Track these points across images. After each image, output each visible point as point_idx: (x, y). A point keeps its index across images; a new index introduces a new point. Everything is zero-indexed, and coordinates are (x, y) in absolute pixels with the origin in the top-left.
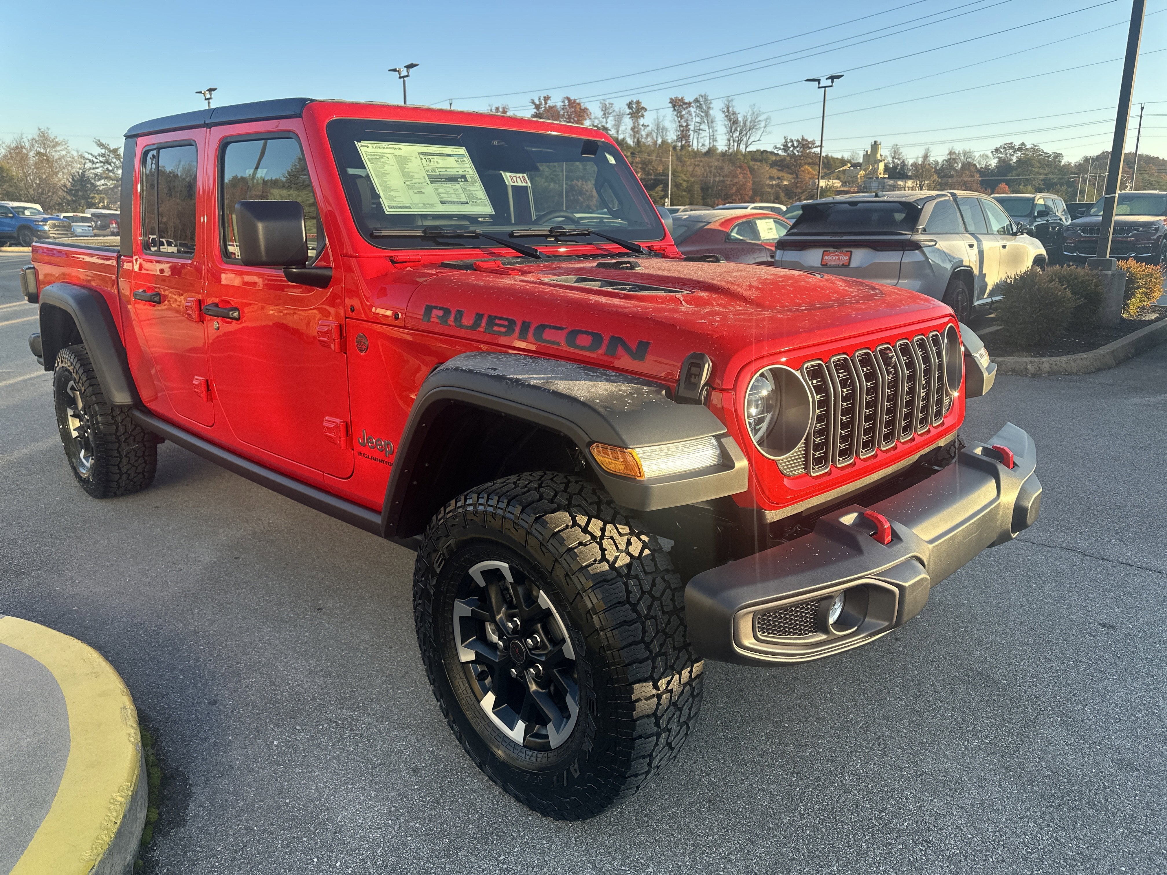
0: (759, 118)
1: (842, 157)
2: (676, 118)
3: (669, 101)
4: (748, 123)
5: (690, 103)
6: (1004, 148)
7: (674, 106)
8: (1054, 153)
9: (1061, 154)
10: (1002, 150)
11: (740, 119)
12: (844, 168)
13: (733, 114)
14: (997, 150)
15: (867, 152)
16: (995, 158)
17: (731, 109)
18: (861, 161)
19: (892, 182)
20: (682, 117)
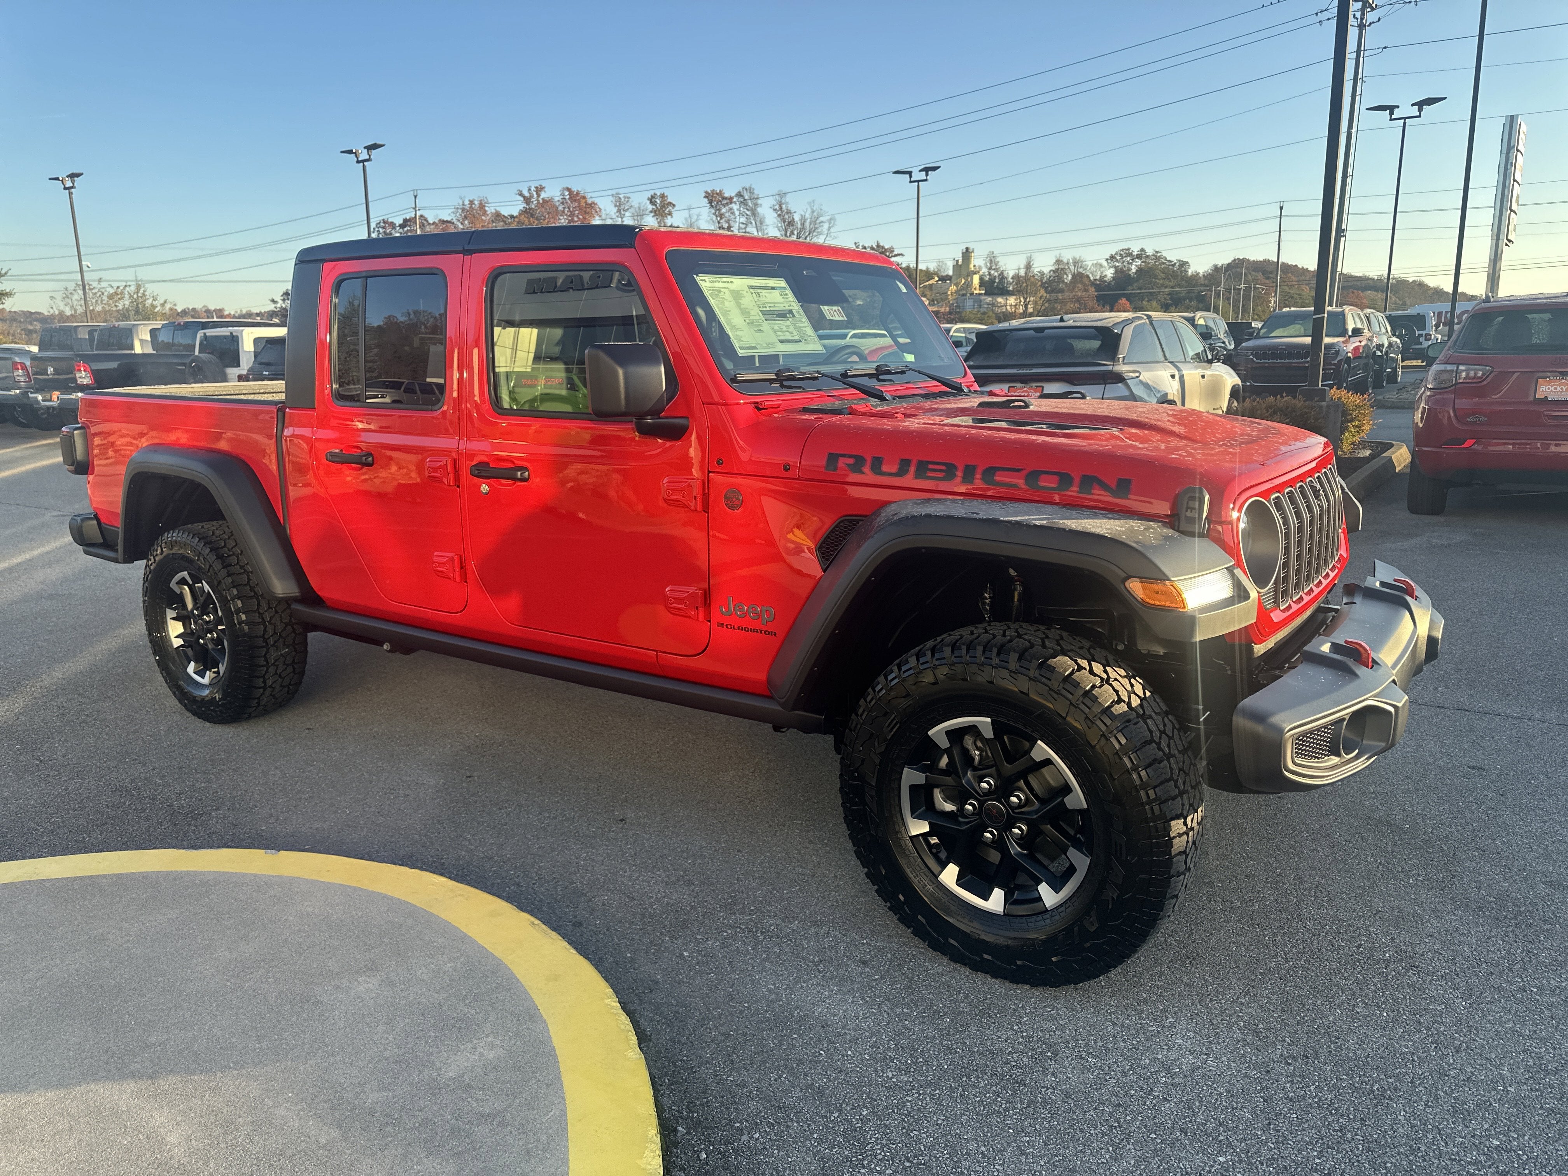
0: (821, 219)
1: (927, 269)
2: (714, 218)
3: (704, 195)
4: (807, 224)
5: (731, 198)
6: (1121, 255)
7: (710, 202)
8: (1179, 261)
9: (1187, 262)
10: (1118, 258)
11: (797, 218)
12: (930, 282)
13: (787, 213)
14: (1112, 257)
15: (957, 261)
16: (1110, 267)
17: (784, 206)
18: (950, 273)
19: (990, 299)
20: (721, 216)
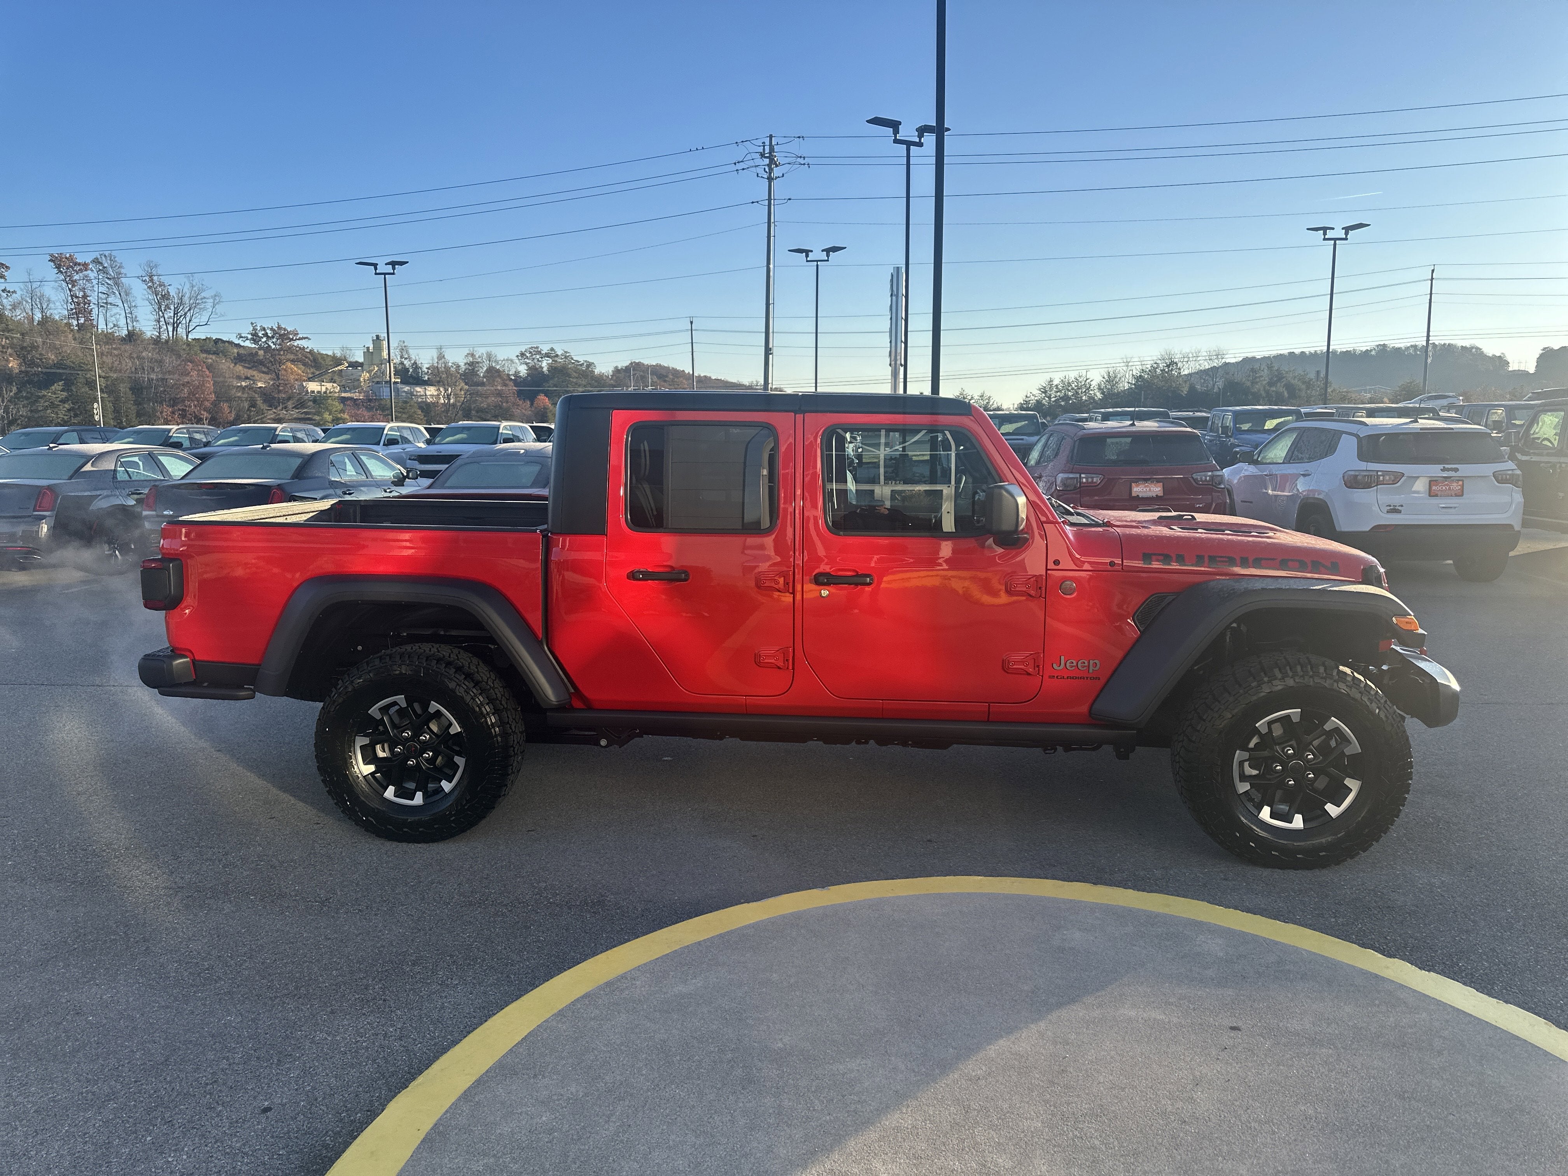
0: (203, 295)
1: (334, 354)
2: (64, 284)
3: (49, 258)
4: (186, 299)
5: (85, 265)
6: (530, 352)
7: (58, 267)
8: (586, 361)
9: (593, 363)
10: (528, 355)
11: (173, 292)
12: (339, 368)
13: (160, 286)
14: (522, 354)
15: (368, 348)
16: (521, 364)
17: (155, 278)
18: (361, 360)
19: (407, 388)
20: (74, 283)
